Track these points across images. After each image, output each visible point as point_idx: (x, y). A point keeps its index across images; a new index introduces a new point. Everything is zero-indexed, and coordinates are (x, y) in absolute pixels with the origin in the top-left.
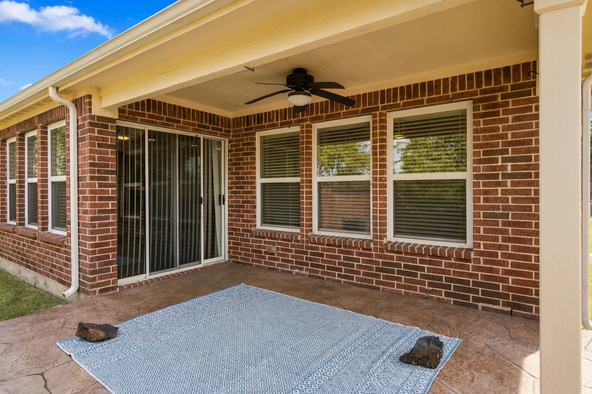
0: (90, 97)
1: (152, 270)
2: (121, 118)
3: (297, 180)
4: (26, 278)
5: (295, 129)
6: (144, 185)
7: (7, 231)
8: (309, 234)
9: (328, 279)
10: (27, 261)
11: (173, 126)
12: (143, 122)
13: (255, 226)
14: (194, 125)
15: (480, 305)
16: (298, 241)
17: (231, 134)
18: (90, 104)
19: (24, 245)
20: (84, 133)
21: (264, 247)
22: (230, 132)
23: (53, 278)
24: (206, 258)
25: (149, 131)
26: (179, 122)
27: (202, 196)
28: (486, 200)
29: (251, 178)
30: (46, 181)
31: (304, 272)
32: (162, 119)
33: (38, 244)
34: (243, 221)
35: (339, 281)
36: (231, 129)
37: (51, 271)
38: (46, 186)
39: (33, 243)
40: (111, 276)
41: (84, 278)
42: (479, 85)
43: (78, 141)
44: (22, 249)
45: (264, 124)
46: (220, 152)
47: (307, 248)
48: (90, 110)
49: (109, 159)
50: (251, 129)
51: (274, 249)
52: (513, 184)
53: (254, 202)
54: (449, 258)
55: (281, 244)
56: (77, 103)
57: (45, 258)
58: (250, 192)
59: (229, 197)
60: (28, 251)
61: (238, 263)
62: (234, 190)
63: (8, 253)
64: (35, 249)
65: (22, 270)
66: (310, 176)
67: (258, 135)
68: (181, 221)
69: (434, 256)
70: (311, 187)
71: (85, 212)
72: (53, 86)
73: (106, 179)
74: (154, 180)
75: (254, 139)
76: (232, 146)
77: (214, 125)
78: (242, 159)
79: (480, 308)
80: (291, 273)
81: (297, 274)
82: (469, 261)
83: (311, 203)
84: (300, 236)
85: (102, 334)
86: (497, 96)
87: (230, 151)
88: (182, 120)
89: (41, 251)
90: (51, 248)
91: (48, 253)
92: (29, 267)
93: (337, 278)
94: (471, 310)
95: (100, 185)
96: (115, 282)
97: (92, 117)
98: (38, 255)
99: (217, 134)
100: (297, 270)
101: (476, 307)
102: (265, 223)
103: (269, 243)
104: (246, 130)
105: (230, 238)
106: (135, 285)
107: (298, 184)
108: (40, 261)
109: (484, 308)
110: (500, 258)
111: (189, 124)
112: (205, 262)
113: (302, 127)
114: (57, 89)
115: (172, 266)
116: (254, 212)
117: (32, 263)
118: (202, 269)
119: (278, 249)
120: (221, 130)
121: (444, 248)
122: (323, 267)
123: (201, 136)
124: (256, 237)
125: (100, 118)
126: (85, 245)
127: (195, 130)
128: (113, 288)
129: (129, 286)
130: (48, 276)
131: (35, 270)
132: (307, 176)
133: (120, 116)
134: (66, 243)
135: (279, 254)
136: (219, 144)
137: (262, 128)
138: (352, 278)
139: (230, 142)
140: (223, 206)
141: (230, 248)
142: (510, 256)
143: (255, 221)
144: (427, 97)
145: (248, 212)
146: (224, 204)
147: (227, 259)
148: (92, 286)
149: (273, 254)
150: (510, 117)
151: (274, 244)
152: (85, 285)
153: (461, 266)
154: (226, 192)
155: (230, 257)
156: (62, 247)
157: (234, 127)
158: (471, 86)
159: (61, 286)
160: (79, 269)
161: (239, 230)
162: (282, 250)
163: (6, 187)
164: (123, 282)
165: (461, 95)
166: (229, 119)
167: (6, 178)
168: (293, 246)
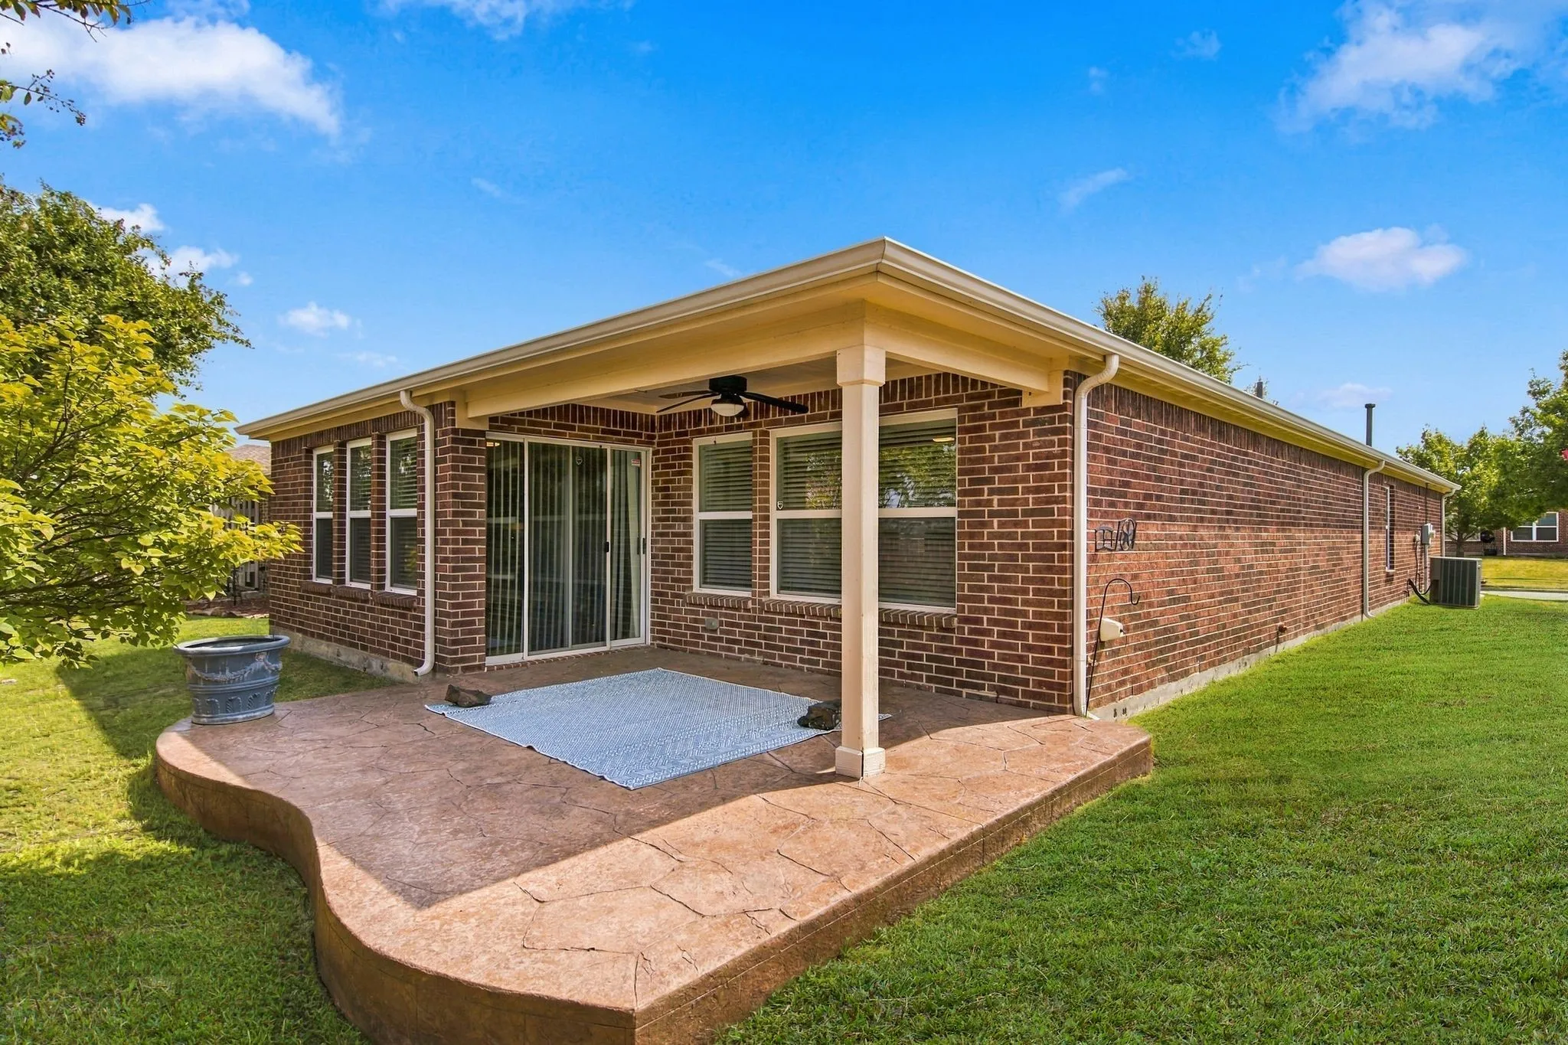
0: (453, 404)
1: (533, 648)
2: (491, 428)
3: (747, 515)
4: (348, 663)
5: (746, 437)
6: (522, 521)
7: (313, 593)
8: (764, 599)
9: (787, 666)
10: (352, 637)
11: (564, 434)
12: (521, 431)
13: (692, 587)
14: (597, 431)
15: (965, 691)
16: (748, 610)
17: (656, 441)
18: (453, 413)
19: (346, 613)
20: (444, 451)
21: (702, 621)
22: (653, 437)
23: (395, 656)
24: (615, 637)
25: (530, 444)
26: (573, 428)
27: (609, 540)
28: (971, 546)
29: (685, 511)
30: (384, 516)
31: (756, 658)
32: (548, 425)
33: (371, 610)
34: (674, 580)
35: (801, 669)
36: (656, 433)
37: (393, 647)
38: (384, 524)
39: (361, 608)
40: (478, 650)
41: (442, 650)
42: (965, 389)
43: (436, 463)
44: (342, 619)
45: (703, 427)
46: (639, 470)
47: (761, 619)
48: (453, 421)
49: (477, 488)
50: (685, 434)
51: (715, 624)
52: (1001, 525)
53: (690, 550)
54: (930, 628)
55: (726, 615)
56: (433, 409)
57: (382, 628)
58: (685, 535)
59: (653, 542)
60: (353, 622)
61: (666, 647)
62: (660, 530)
63: (315, 627)
64: (366, 617)
65: (342, 651)
66: (767, 509)
67: (697, 443)
68: (576, 581)
69: (913, 625)
70: (768, 527)
71: (445, 560)
72: (406, 391)
73: (473, 514)
74: (537, 514)
75: (690, 450)
76: (658, 460)
77: (628, 427)
78: (672, 481)
79: (964, 695)
80: (739, 659)
81: (748, 660)
82: (952, 630)
83: (767, 552)
84: (750, 602)
85: (474, 699)
86: (984, 404)
87: (654, 468)
88: (577, 424)
89: (375, 619)
90: (392, 614)
91: (387, 621)
92: (355, 646)
93: (798, 664)
94: (954, 698)
95: (465, 524)
96: (482, 659)
97: (455, 431)
98: (370, 626)
99: (633, 441)
100: (747, 656)
101: (959, 694)
102: (705, 583)
103: (708, 614)
104: (678, 434)
105: (653, 608)
106: (508, 667)
107: (749, 521)
108: (373, 634)
109: (969, 695)
110: (985, 626)
111: (588, 430)
112: (612, 645)
113: (755, 435)
114: (411, 393)
115: (563, 645)
116: (690, 565)
117: (360, 639)
118: (606, 653)
119: (721, 624)
120: (639, 435)
121: (923, 614)
122: (781, 649)
123: (608, 447)
124: (691, 604)
125: (465, 432)
126: (444, 605)
127: (598, 439)
128: (480, 667)
129: (500, 668)
130: (386, 654)
131: (364, 648)
132: (762, 509)
133: (490, 427)
134: (415, 604)
135: (722, 632)
136: (638, 456)
137: (700, 433)
138: (817, 663)
139: (655, 453)
140: (643, 556)
141: (653, 624)
142: (996, 622)
143: (690, 581)
144: (907, 401)
145: (680, 565)
146: (644, 552)
147: (649, 642)
148: (454, 661)
149: (715, 631)
150: (997, 433)
151: (715, 615)
152: (443, 660)
153: (943, 639)
154: (647, 533)
155: (654, 639)
156: (409, 609)
157: (661, 430)
158: (956, 390)
159: (407, 666)
160: (436, 638)
161: (666, 594)
162: (728, 624)
163: (311, 524)
164: (492, 661)
165: (947, 400)
166: (653, 417)
167: (311, 510)
168: (742, 617)
